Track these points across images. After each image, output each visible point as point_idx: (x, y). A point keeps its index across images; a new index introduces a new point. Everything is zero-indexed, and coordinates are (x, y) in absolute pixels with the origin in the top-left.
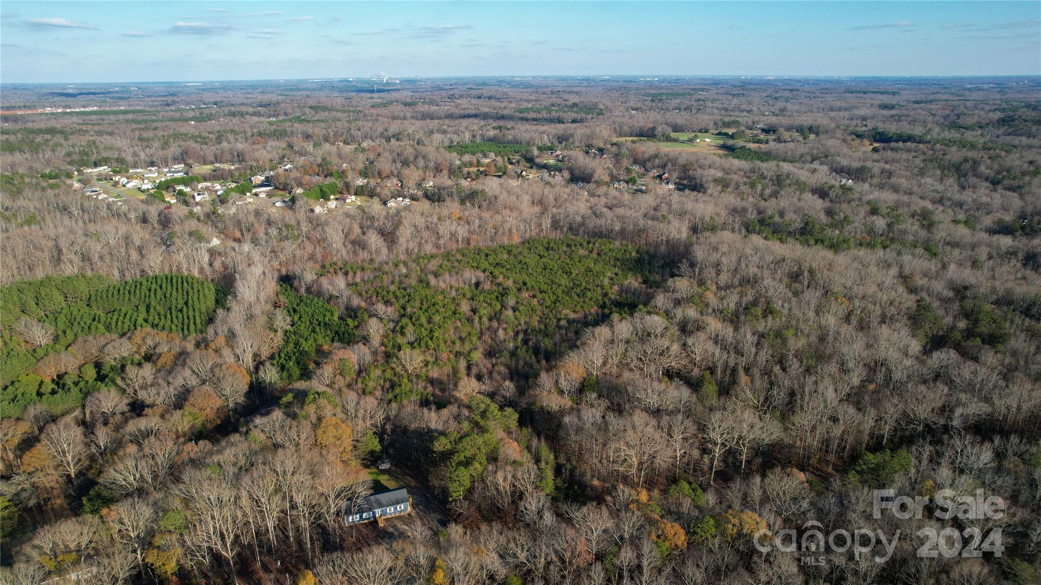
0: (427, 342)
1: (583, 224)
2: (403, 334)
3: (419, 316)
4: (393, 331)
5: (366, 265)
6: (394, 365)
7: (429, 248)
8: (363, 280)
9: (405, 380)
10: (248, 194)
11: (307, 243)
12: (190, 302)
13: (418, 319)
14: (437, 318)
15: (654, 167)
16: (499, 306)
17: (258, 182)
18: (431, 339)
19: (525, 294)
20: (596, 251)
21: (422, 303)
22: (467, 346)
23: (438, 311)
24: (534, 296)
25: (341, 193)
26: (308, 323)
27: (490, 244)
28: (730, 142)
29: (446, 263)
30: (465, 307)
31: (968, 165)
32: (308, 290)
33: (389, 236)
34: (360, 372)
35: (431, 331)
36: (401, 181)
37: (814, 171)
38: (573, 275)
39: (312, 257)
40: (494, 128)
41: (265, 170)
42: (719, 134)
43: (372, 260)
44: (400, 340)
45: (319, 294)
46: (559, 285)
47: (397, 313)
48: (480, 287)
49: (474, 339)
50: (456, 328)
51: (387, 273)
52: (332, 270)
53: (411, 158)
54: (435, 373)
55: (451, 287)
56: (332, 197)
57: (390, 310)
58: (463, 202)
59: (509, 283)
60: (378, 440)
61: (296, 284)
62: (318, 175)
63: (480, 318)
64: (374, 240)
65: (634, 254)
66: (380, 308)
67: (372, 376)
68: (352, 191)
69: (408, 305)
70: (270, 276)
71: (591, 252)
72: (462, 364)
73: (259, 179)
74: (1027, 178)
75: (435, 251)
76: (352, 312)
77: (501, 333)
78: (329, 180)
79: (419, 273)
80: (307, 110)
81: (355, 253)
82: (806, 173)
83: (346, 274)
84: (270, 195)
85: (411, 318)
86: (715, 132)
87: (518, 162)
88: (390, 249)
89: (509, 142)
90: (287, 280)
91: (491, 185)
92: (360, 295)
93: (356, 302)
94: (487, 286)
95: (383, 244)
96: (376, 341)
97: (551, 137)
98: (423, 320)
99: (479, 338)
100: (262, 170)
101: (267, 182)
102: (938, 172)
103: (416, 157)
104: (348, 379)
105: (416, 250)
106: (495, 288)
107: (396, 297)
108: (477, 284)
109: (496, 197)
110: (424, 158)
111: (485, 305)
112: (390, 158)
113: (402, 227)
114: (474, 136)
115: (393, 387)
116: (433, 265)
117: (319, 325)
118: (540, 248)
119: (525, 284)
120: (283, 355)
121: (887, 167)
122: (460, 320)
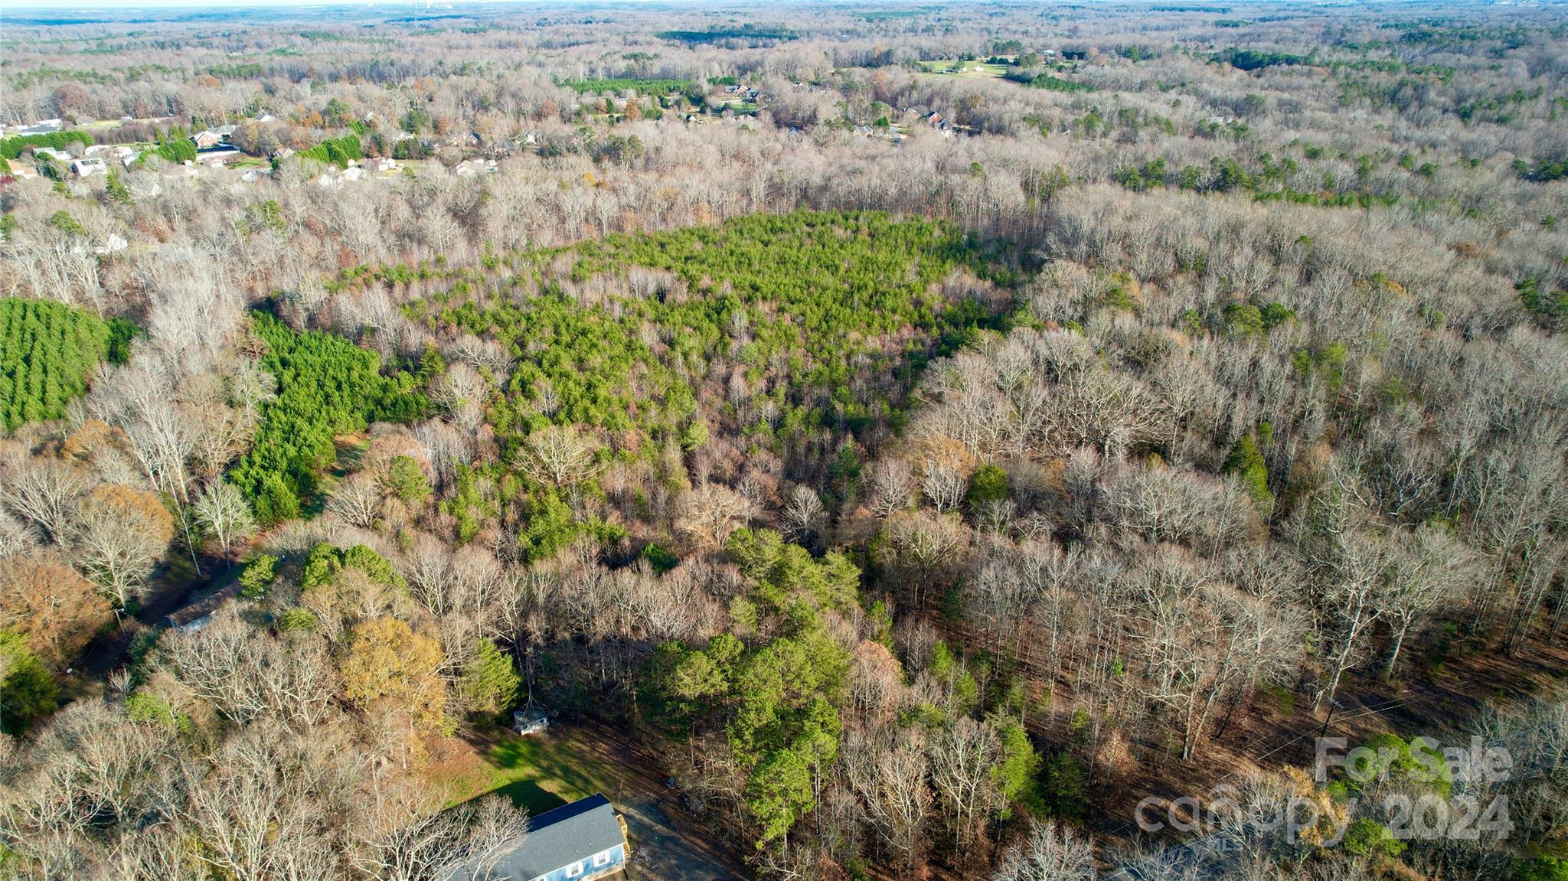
0: (586, 410)
1: (824, 189)
2: (529, 395)
3: (558, 357)
4: (506, 389)
5: (429, 270)
6: (520, 466)
7: (547, 238)
8: (424, 294)
9: (553, 499)
10: (188, 162)
11: (305, 235)
12: (37, 353)
13: (555, 363)
14: (595, 360)
15: (910, 106)
16: (716, 333)
17: (208, 144)
18: (594, 401)
19: (762, 308)
20: (865, 229)
21: (557, 332)
22: (673, 417)
23: (594, 345)
24: (781, 310)
25: (368, 156)
26: (314, 384)
27: (662, 227)
28: (1018, 71)
29: (587, 259)
30: (648, 336)
31: (1408, 91)
32: (312, 322)
33: (468, 218)
34: (440, 488)
35: (590, 386)
36: (477, 136)
37: (1176, 104)
38: (842, 271)
39: (318, 262)
40: (624, 57)
41: (221, 123)
42: (992, 61)
43: (438, 261)
44: (524, 408)
45: (336, 330)
46: (825, 289)
47: (507, 355)
48: (669, 298)
49: (687, 399)
50: (642, 377)
51: (474, 282)
52: (359, 280)
53: (492, 98)
54: (618, 480)
55: (611, 301)
56: (351, 162)
57: (491, 348)
58: (597, 160)
59: (725, 288)
60: (509, 659)
61: (285, 310)
62: (323, 127)
63: (685, 355)
64: (438, 224)
65: (937, 232)
66: (469, 342)
67: (474, 494)
68: (389, 151)
69: (528, 337)
70: (230, 299)
71: (856, 231)
72: (674, 455)
73: (209, 137)
74: (1510, 106)
75: (560, 243)
76: (409, 361)
77: (737, 382)
78: (342, 134)
79: (538, 277)
80: (298, 40)
81: (403, 250)
82: (1165, 107)
83: (390, 285)
84: (231, 164)
85: (540, 364)
86: (985, 60)
87: (678, 103)
88: (472, 239)
89: (654, 77)
90: (268, 307)
91: (645, 131)
92: (424, 323)
93: (415, 339)
94: (682, 296)
95: (459, 231)
96: (470, 412)
97: (725, 66)
98: (567, 364)
99: (696, 395)
100: (214, 123)
101: (227, 144)
102: (1367, 101)
103: (500, 94)
104: (416, 504)
105: (524, 242)
106: (699, 297)
107: (500, 323)
108: (661, 295)
109: (657, 150)
110: (513, 96)
111: (688, 330)
112: (453, 99)
113: (491, 201)
114: (592, 71)
115: (525, 517)
116: (564, 264)
117: (339, 387)
118: (759, 230)
119: (755, 288)
120: (257, 458)
121: (1286, 96)
122: (645, 360)
